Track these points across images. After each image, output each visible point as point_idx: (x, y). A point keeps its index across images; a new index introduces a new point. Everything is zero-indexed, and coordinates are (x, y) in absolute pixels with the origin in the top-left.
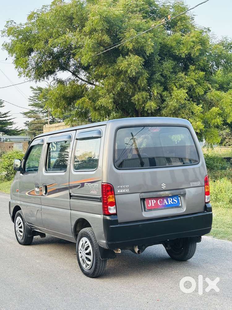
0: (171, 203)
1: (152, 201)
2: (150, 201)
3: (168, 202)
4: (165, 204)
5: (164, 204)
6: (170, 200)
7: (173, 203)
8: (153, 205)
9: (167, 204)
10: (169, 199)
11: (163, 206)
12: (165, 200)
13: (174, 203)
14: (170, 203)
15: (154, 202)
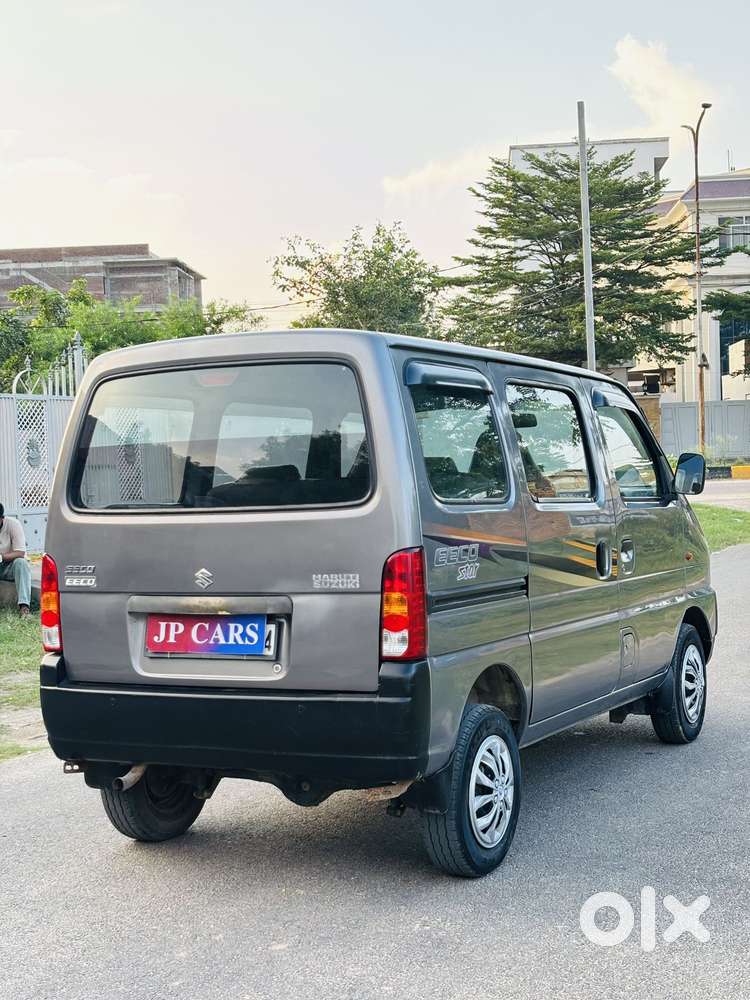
0: (235, 640)
1: (173, 625)
2: (163, 625)
3: (227, 638)
4: (217, 640)
5: (212, 642)
6: (236, 629)
7: (244, 641)
8: (172, 640)
9: (222, 641)
10: (232, 626)
11: (208, 647)
12: (218, 628)
13: (247, 642)
14: (231, 642)
15: (176, 628)
